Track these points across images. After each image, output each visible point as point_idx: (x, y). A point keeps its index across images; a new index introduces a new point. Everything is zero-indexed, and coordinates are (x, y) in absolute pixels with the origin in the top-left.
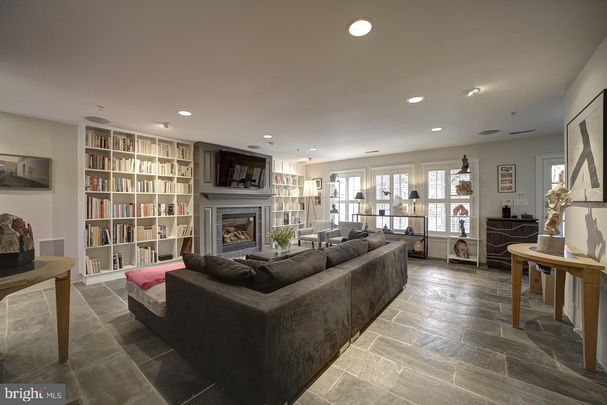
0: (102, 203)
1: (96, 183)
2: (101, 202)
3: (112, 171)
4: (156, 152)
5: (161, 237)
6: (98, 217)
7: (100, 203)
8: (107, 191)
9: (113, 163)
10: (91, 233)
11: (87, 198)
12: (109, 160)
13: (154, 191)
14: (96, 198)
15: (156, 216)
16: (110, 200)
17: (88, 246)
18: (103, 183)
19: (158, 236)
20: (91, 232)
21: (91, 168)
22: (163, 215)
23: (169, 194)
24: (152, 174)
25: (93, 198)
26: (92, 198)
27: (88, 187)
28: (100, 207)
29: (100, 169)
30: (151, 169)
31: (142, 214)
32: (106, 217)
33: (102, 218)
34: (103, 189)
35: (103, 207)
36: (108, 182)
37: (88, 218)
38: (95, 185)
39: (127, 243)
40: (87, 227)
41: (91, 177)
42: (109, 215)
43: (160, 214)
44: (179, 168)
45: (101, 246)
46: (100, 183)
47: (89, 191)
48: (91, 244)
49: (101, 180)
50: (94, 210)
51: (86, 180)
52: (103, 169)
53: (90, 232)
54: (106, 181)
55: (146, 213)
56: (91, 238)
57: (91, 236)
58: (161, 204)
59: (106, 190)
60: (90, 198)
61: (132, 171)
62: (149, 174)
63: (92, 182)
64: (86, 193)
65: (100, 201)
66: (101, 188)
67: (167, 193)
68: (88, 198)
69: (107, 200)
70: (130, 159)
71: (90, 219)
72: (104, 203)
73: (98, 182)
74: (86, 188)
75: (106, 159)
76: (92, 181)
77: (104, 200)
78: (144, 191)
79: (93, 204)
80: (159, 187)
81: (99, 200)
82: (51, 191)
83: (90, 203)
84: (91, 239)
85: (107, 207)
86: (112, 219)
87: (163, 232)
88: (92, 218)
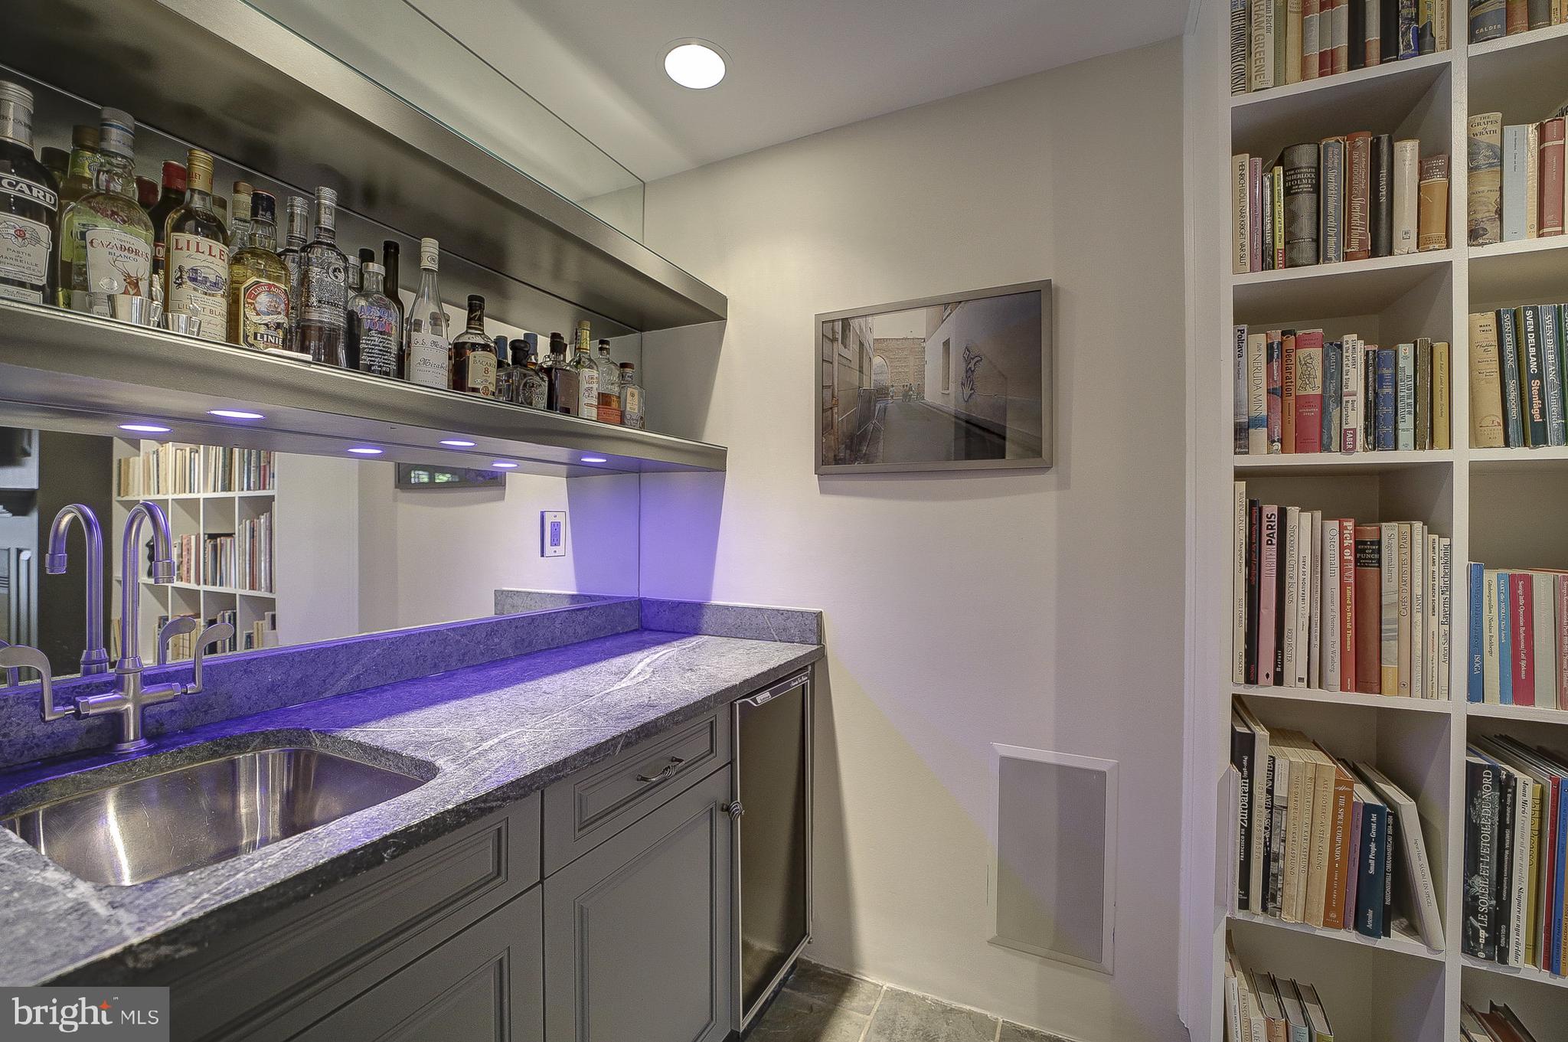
0: (1367, 554)
1: (1318, 382)
2: (1360, 546)
3: (1460, 255)
6: (1334, 675)
7: (1349, 555)
8: (1418, 444)
9: (1470, 170)
10: (1271, 808)
11: (1250, 514)
12: (1435, 153)
14: (1318, 514)
16: (1440, 528)
17: (1244, 904)
18: (1380, 380)
20: (1270, 791)
21: (1279, 258)
25: (1293, 512)
26: (1283, 514)
27: (1254, 423)
28: (1350, 592)
29: (1348, 257)
32: (1405, 687)
33: (1361, 686)
34: (1379, 432)
35: (1372, 587)
36: (1426, 361)
37: (1251, 678)
38: (1302, 402)
40: (1242, 749)
41: (1276, 336)
42: (1433, 665)
45: (1350, 936)
46: (1355, 380)
47: (1263, 456)
48: (1269, 896)
49: (1355, 349)
50: (1298, 611)
51: (1237, 366)
52: (1374, 253)
53: (1260, 797)
54: (1405, 350)
56: (1267, 846)
57: (1269, 828)
59: (1406, 436)
60: (1270, 509)
63: (1285, 379)
64: (1240, 474)
65: (1349, 542)
66: (1356, 418)
68: (1254, 509)
69: (1418, 525)
71: (1266, 690)
72: (1391, 555)
73: (1334, 372)
74: (1241, 433)
75: (1408, 152)
76: (1285, 369)
77: (1391, 532)
79: (1291, 561)
81: (1342, 528)
82: (1049, 477)
83: (1269, 554)
84: (1269, 858)
85: (1418, 591)
86: (1458, 709)
88: (1279, 680)
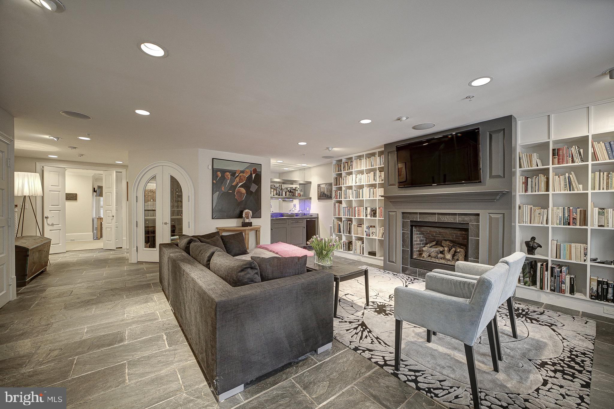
3: (343, 186)
4: (364, 165)
5: (367, 235)
7: (338, 206)
8: (341, 199)
9: (343, 180)
10: (335, 225)
12: (342, 178)
13: (363, 198)
15: (364, 218)
19: (365, 234)
21: (336, 185)
22: (369, 217)
23: (373, 199)
24: (362, 184)
25: (336, 203)
27: (334, 197)
30: (361, 180)
31: (356, 215)
32: (341, 216)
33: (339, 216)
35: (339, 209)
36: (341, 193)
39: (349, 235)
40: (334, 221)
42: (342, 214)
43: (366, 216)
44: (380, 175)
45: (339, 234)
46: (338, 194)
50: (336, 211)
52: (340, 185)
55: (359, 214)
58: (368, 208)
61: (351, 184)
62: (360, 184)
66: (339, 197)
67: (371, 198)
68: (334, 203)
69: (341, 204)
70: (350, 175)
72: (340, 206)
78: (357, 198)
80: (366, 194)
83: (335, 206)
85: (341, 209)
86: (343, 217)
87: (368, 231)
88: (335, 216)
